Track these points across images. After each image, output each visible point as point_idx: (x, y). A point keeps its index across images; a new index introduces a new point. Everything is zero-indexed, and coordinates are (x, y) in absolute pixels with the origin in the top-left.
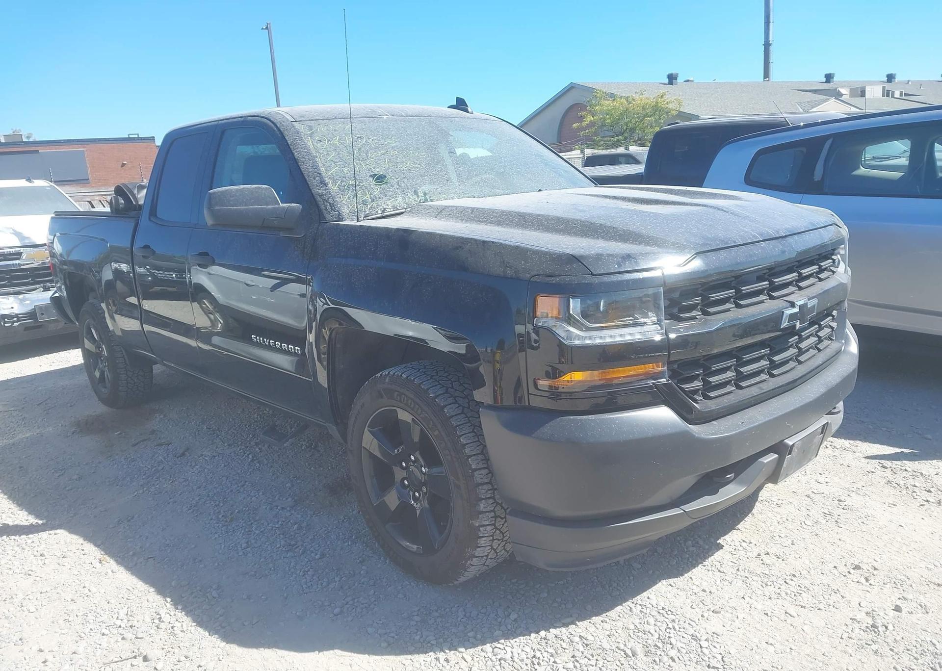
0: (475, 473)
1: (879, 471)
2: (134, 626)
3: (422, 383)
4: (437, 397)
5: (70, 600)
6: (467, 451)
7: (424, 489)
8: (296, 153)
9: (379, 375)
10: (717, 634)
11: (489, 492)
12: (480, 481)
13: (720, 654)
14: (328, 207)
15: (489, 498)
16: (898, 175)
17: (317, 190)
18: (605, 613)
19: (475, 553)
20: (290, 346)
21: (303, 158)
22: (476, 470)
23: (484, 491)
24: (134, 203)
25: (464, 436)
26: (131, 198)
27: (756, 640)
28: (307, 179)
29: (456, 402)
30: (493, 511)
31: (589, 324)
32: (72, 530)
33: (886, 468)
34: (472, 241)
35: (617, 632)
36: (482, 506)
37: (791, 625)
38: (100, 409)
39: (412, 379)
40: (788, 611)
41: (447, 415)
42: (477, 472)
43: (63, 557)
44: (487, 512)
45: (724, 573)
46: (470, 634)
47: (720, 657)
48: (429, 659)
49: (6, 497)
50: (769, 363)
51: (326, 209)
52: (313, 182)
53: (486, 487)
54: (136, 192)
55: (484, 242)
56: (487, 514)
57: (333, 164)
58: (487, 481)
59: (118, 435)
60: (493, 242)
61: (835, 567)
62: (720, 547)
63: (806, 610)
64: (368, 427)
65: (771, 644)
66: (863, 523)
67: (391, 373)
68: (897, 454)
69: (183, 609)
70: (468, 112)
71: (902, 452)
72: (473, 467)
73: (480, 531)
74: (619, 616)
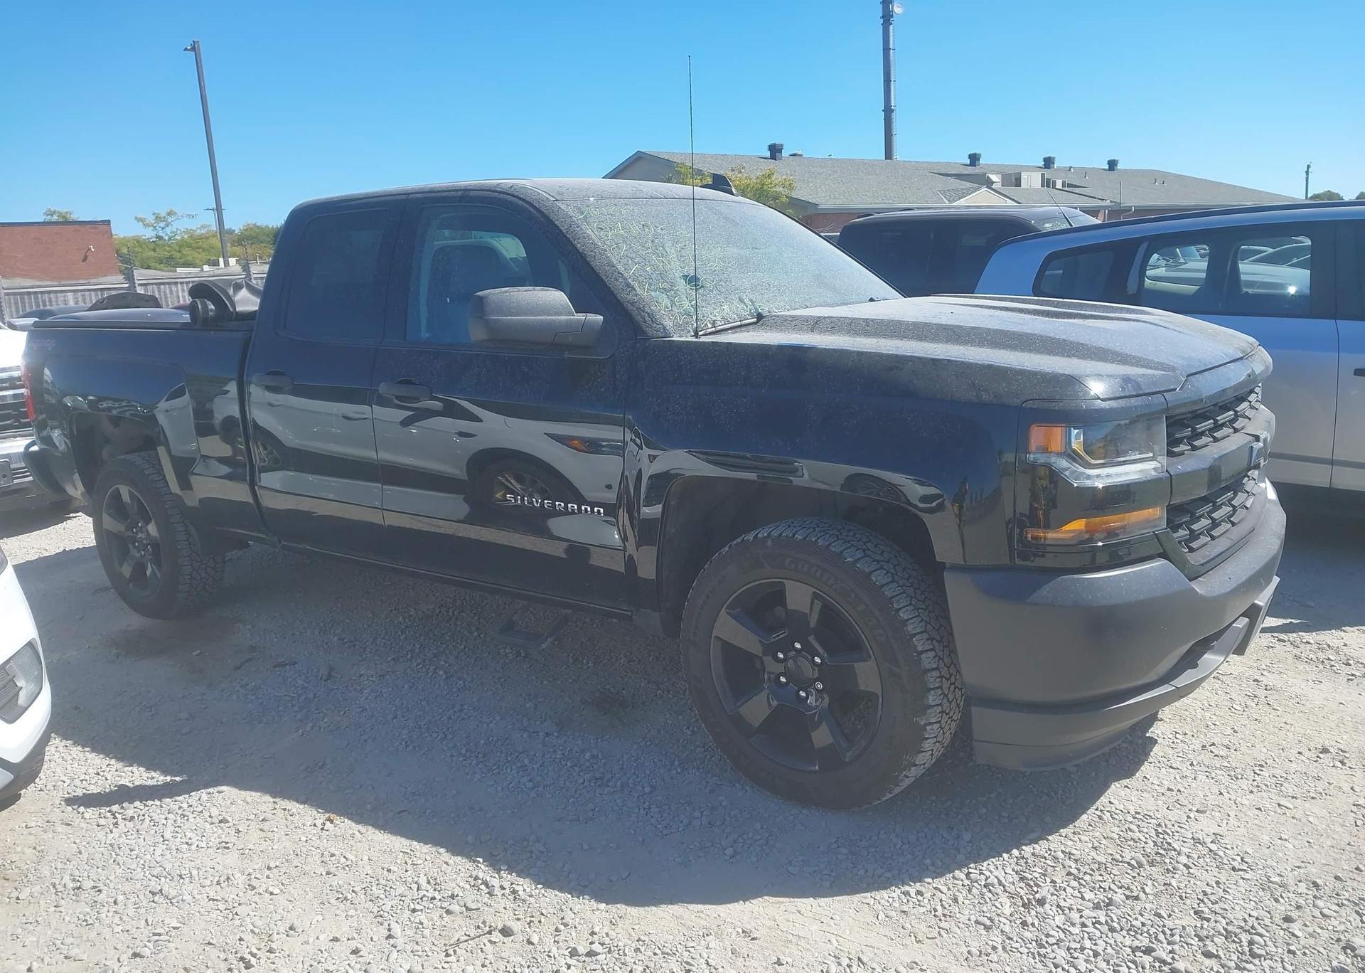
0: (922, 656)
1: (1278, 646)
2: (457, 896)
3: (830, 544)
4: (856, 561)
5: (324, 873)
6: (910, 628)
7: (819, 686)
8: (579, 245)
9: (750, 537)
10: (1220, 835)
11: (938, 680)
12: (928, 667)
13: (1238, 855)
14: (647, 318)
15: (937, 688)
16: (1193, 288)
17: (624, 296)
18: (1071, 824)
19: (915, 761)
20: (583, 508)
21: (592, 251)
22: (922, 652)
23: (932, 680)
24: (231, 310)
25: (903, 610)
26: (227, 302)
27: (1268, 838)
28: (606, 280)
29: (882, 568)
30: (940, 704)
31: (1093, 461)
32: (242, 783)
33: (1284, 641)
34: (914, 360)
35: (1100, 843)
36: (931, 698)
37: (1293, 818)
38: (134, 621)
39: (814, 540)
40: (1282, 804)
41: (877, 583)
42: (924, 655)
43: (262, 820)
44: (934, 706)
45: (1178, 769)
46: (928, 861)
47: (1239, 858)
48: (895, 895)
49: (88, 749)
50: (1232, 509)
51: (645, 322)
52: (617, 286)
53: (935, 674)
54: (231, 292)
55: (933, 360)
56: (936, 708)
57: (630, 262)
58: (935, 666)
59: (198, 655)
60: (949, 360)
61: (1300, 753)
62: (1153, 742)
63: (1299, 800)
64: (726, 608)
65: (1286, 840)
66: (1298, 703)
67: (775, 534)
68: (1284, 625)
69: (511, 870)
70: (733, 194)
71: (1291, 622)
72: (920, 648)
73: (926, 730)
74: (1090, 825)
